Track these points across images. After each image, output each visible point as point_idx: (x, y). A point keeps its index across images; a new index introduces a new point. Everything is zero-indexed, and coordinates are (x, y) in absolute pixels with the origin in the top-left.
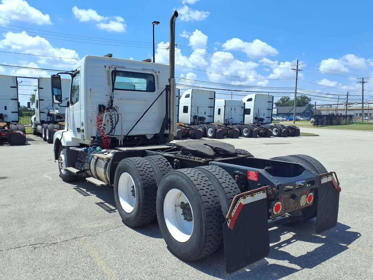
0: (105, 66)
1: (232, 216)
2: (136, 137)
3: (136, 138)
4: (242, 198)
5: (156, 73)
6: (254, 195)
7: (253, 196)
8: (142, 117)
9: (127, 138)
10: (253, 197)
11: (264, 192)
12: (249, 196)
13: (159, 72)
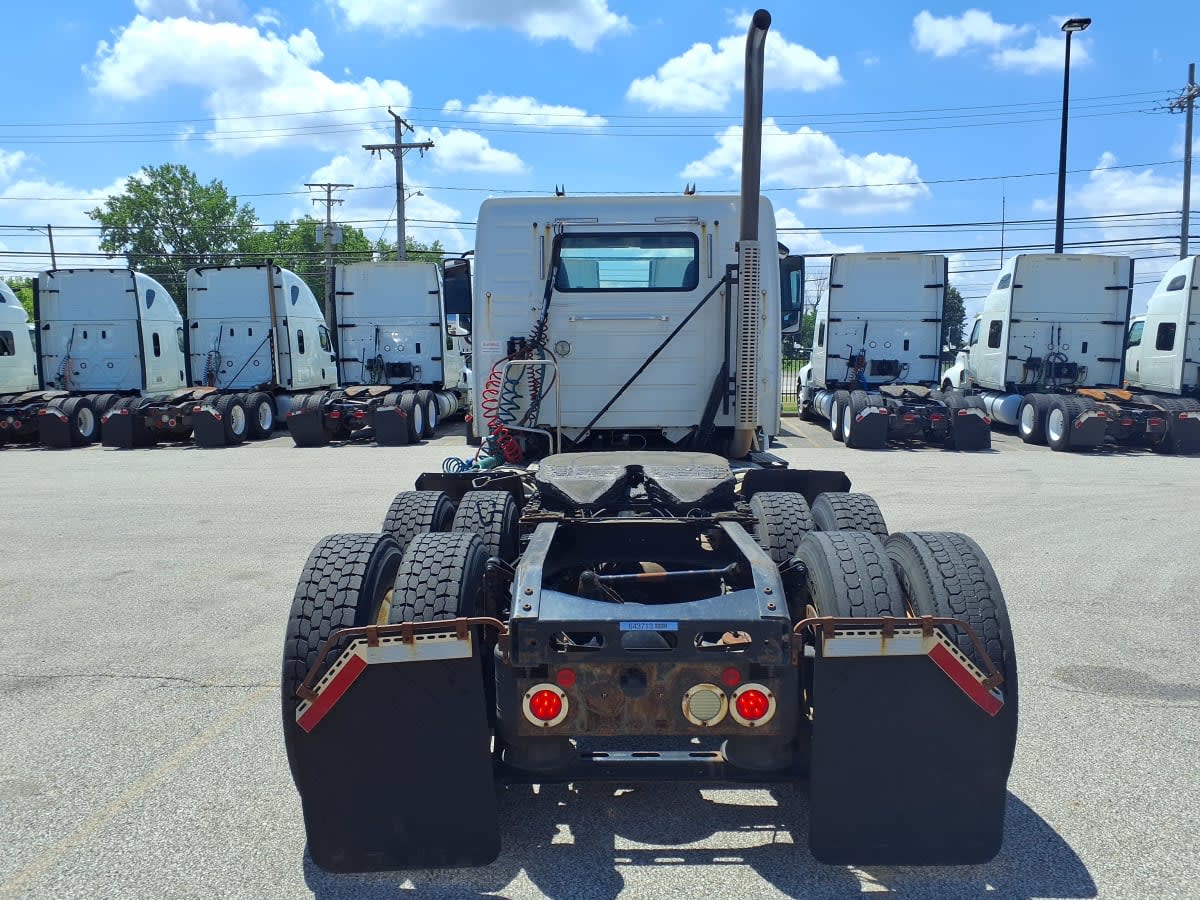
0: (535, 225)
1: (320, 692)
2: (627, 435)
3: (626, 437)
4: (360, 642)
5: (704, 226)
6: (416, 641)
7: (412, 642)
8: (640, 371)
9: (600, 437)
10: (408, 646)
11: (462, 636)
12: (392, 638)
13: (716, 223)
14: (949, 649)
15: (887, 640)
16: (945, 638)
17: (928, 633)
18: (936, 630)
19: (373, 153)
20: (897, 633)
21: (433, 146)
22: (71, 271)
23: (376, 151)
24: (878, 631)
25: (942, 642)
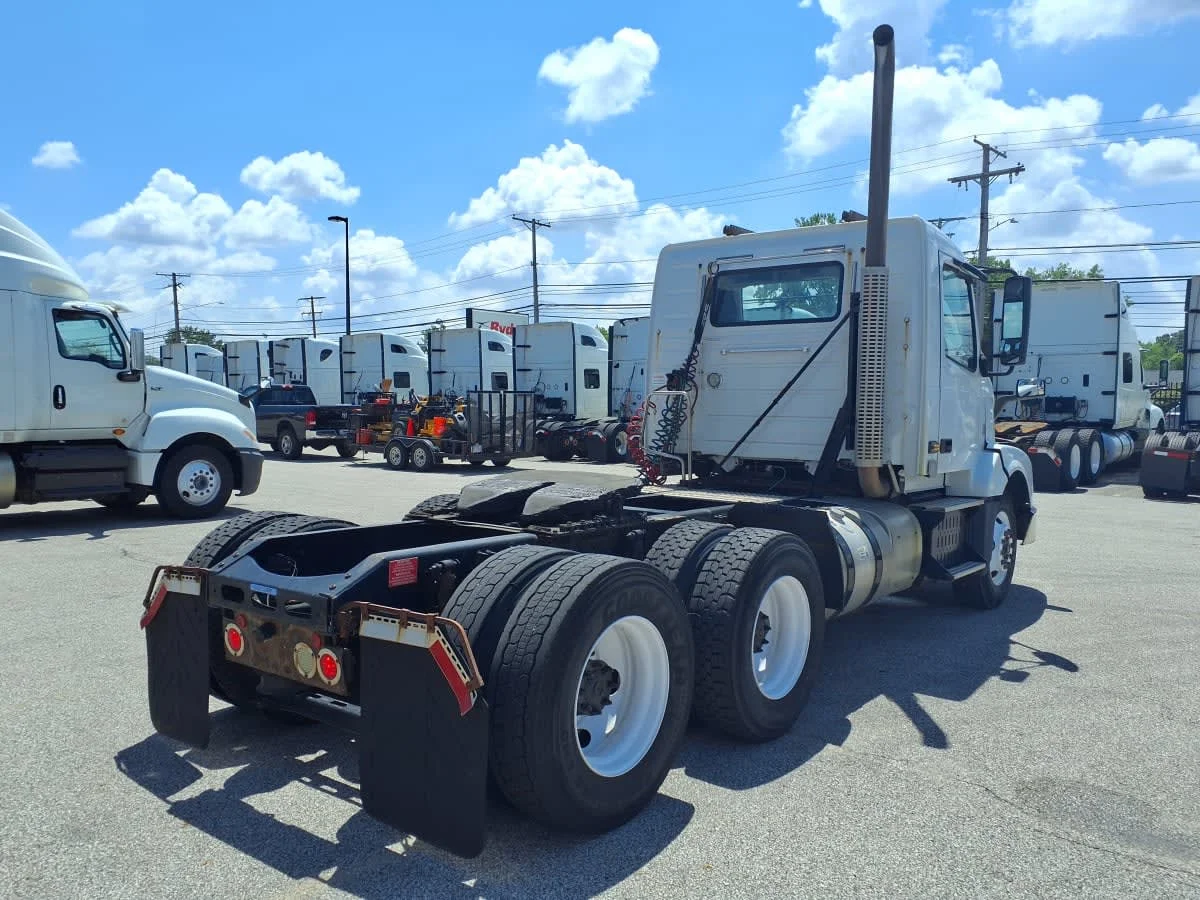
0: (700, 265)
3: (769, 468)
5: (850, 254)
13: (862, 250)
14: (445, 647)
15: (402, 629)
16: (442, 636)
17: (431, 629)
18: (437, 628)
19: (960, 185)
20: (410, 625)
21: (1024, 170)
22: (637, 319)
23: (963, 182)
24: (397, 620)
25: (440, 639)
